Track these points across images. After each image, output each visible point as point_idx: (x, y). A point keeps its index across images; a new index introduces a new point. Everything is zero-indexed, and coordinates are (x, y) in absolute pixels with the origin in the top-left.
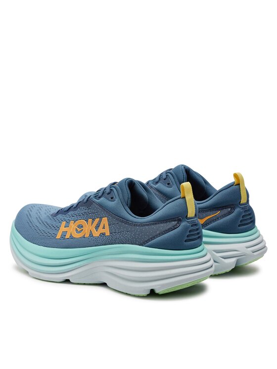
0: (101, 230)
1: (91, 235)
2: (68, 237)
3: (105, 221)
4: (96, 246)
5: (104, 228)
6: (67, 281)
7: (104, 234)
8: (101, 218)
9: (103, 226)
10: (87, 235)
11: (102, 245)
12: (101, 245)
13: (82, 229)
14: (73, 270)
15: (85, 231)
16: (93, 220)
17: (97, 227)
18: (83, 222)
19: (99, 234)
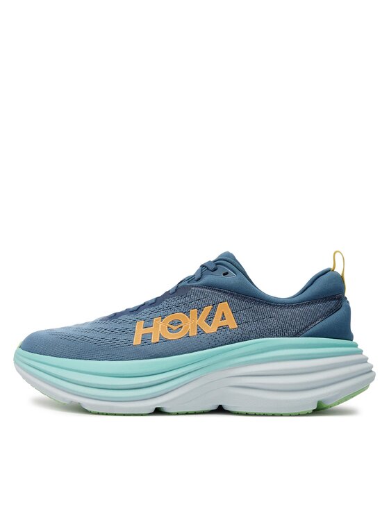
0: (217, 322)
1: (199, 331)
2: (158, 340)
3: (224, 308)
4: (213, 347)
5: (223, 318)
6: (158, 411)
7: (225, 327)
8: (215, 305)
9: (221, 316)
10: (193, 333)
11: (225, 344)
12: (222, 345)
13: (179, 326)
14: (173, 390)
15: (187, 328)
16: (200, 310)
17: (209, 320)
18: (180, 316)
19: (217, 328)
